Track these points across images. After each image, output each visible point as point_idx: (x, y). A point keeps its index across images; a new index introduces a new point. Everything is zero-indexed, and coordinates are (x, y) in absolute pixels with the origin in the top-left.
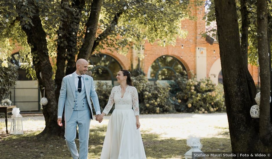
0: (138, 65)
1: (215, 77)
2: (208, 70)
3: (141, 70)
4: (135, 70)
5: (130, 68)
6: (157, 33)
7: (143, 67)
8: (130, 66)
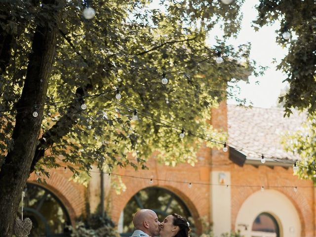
0: (101, 205)
1: (246, 229)
2: (234, 215)
3: (106, 215)
4: (95, 217)
5: (84, 212)
6: (159, 137)
7: (109, 210)
8: (84, 208)
